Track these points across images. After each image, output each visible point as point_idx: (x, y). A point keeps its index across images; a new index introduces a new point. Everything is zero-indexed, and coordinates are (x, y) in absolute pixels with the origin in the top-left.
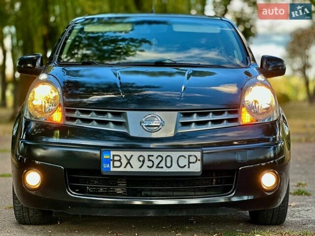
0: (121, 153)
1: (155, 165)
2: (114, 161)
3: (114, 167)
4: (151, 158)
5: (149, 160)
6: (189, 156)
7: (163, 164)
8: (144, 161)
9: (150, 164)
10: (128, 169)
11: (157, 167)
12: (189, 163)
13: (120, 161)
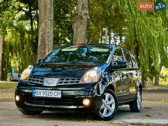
0: (38, 90)
1: (47, 95)
2: (36, 93)
3: (36, 95)
4: (46, 92)
5: (46, 93)
6: (58, 92)
7: (50, 94)
8: (44, 93)
9: (46, 94)
10: (40, 96)
11: (48, 95)
12: (58, 94)
13: (38, 93)
